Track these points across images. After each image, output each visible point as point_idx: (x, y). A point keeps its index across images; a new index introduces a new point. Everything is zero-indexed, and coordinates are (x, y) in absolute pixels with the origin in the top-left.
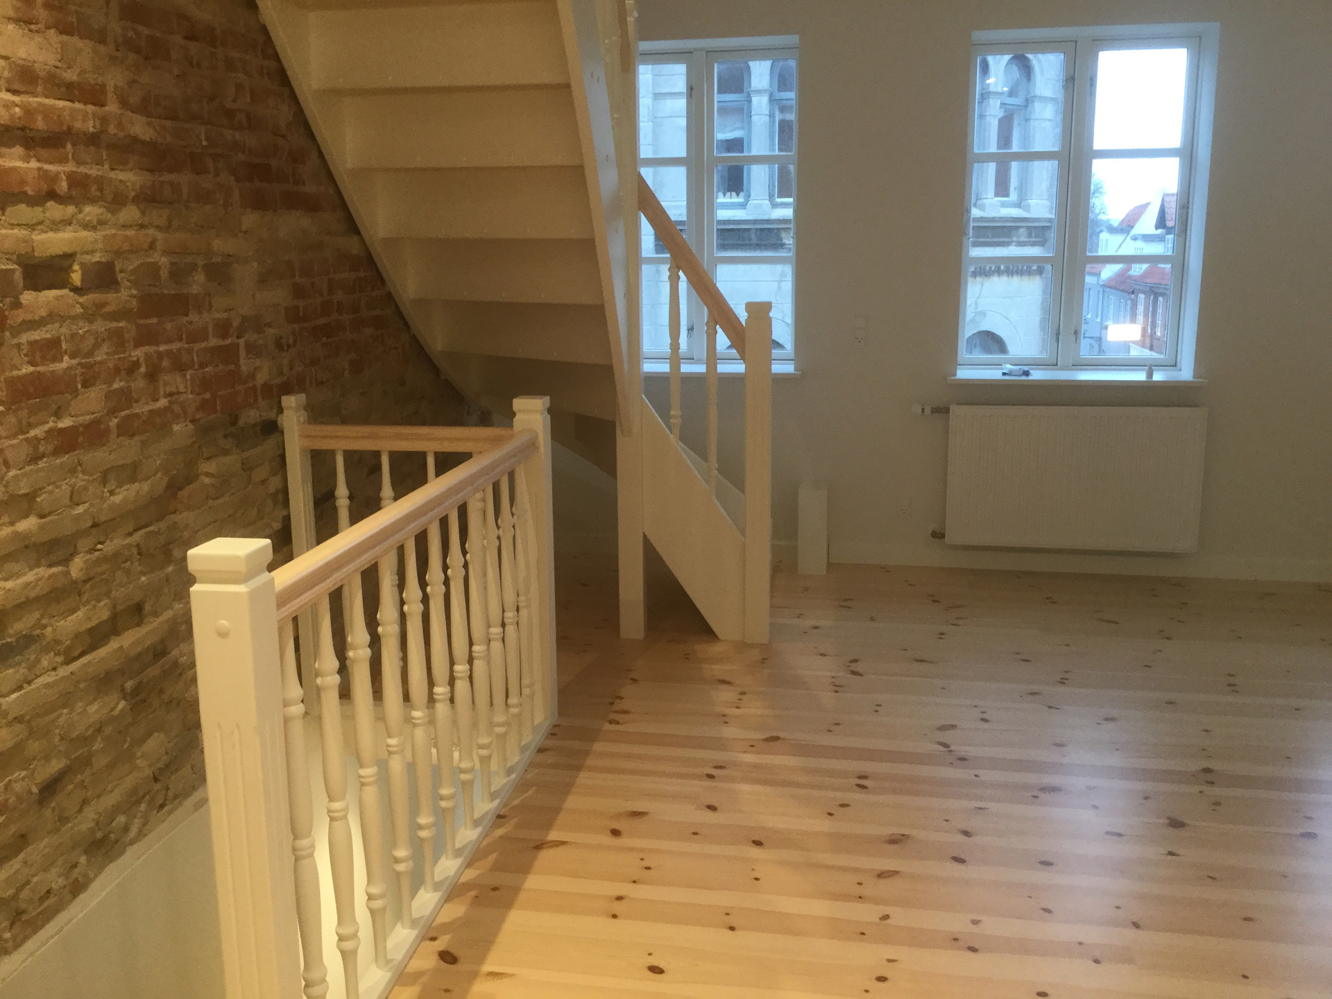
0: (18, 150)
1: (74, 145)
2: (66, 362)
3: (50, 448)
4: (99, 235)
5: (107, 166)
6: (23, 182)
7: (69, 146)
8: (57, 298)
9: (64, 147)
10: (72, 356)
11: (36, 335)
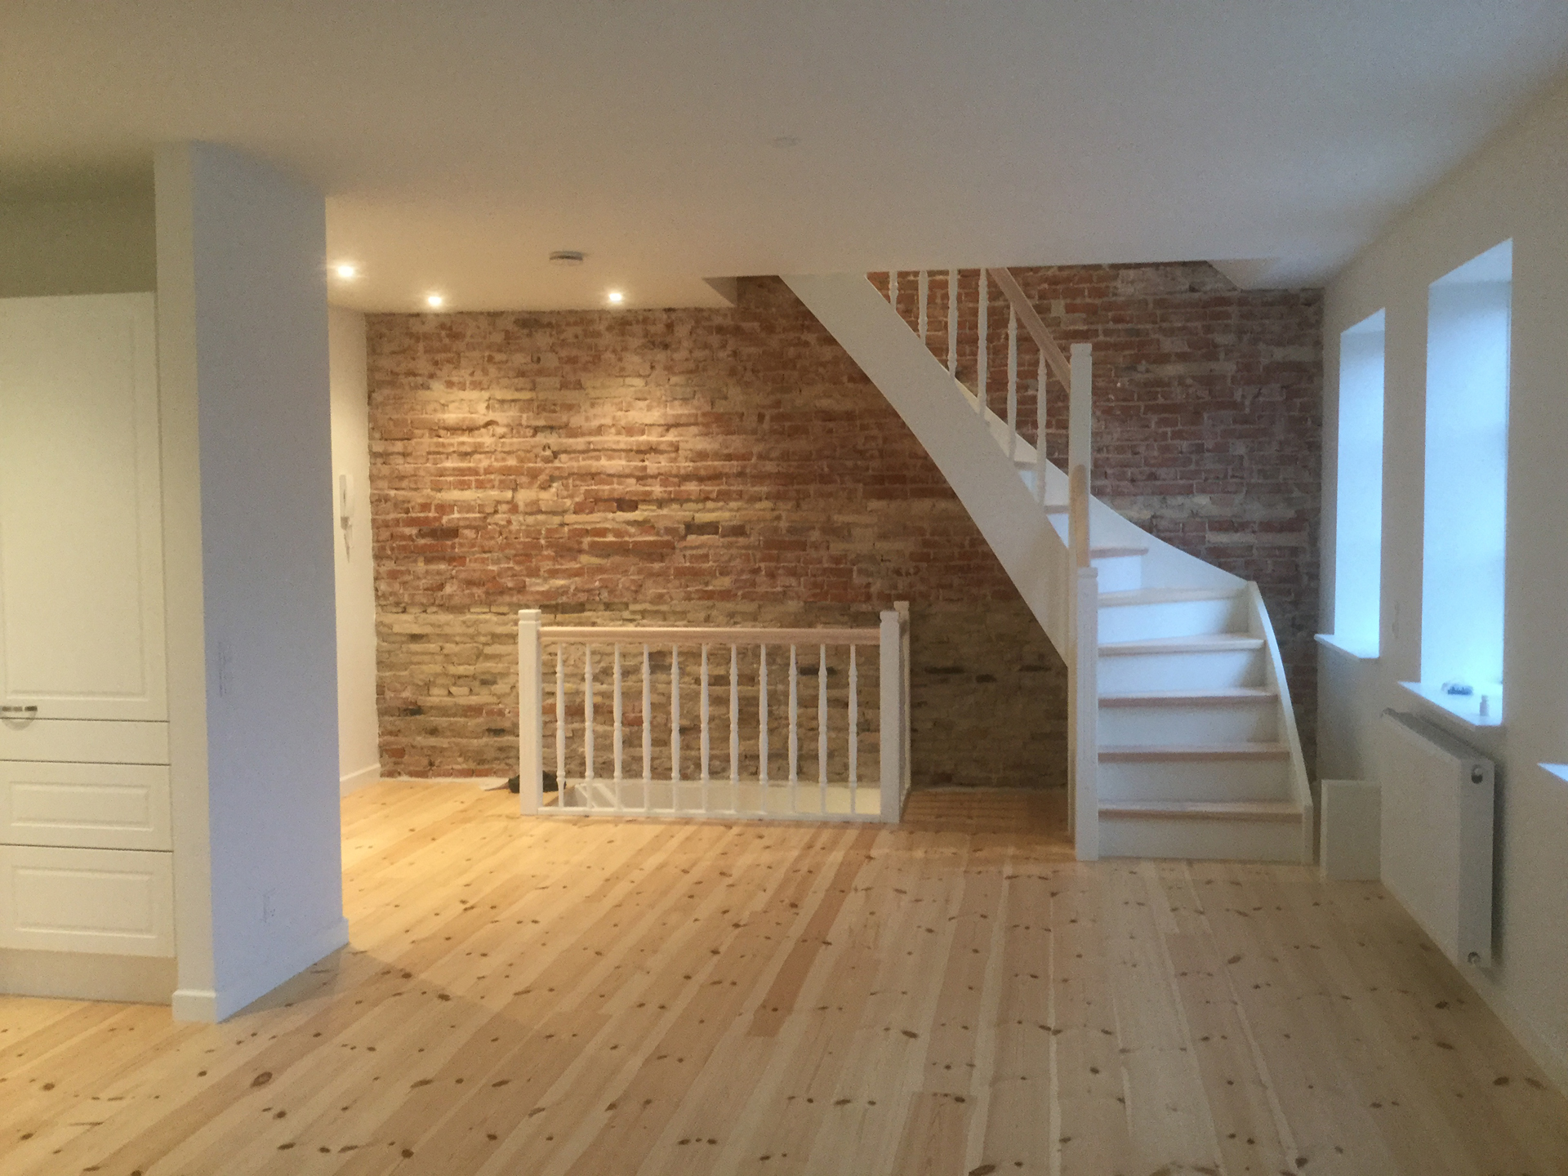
0: (695, 483)
1: (726, 478)
2: (711, 563)
3: (696, 596)
4: (738, 514)
5: (749, 485)
6: (689, 494)
7: (724, 479)
8: (708, 539)
9: (722, 478)
10: (714, 562)
11: (694, 552)
